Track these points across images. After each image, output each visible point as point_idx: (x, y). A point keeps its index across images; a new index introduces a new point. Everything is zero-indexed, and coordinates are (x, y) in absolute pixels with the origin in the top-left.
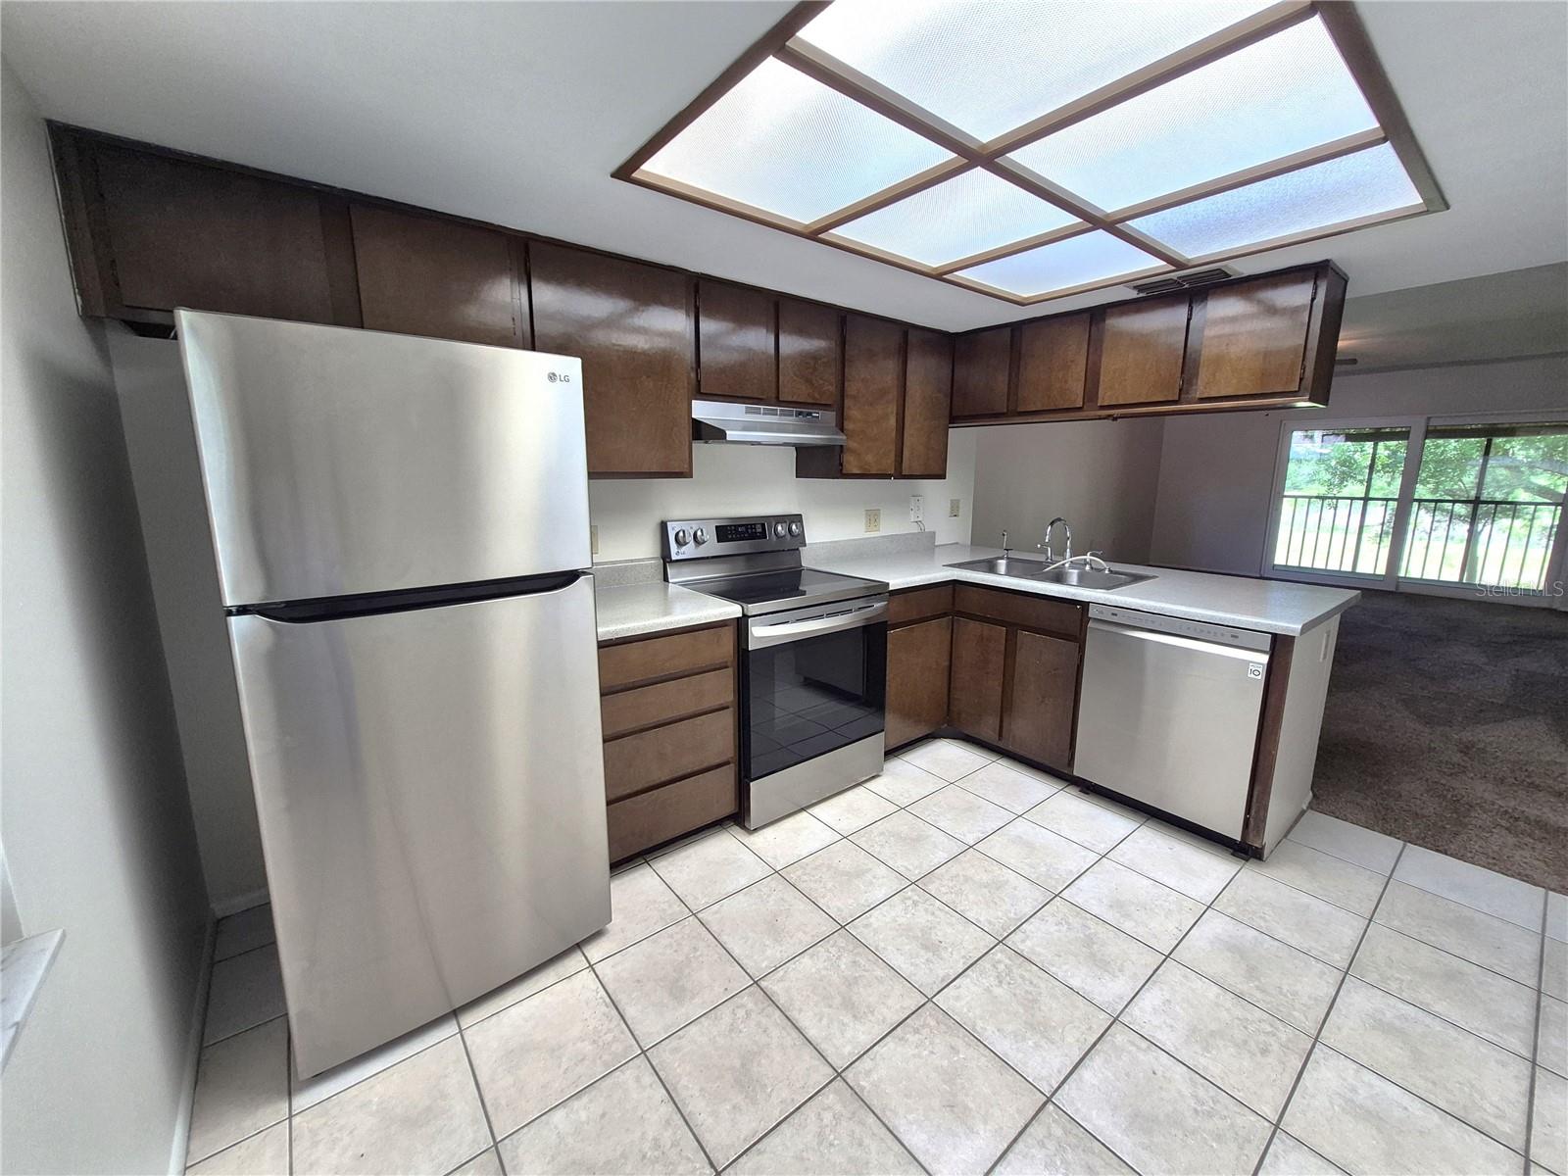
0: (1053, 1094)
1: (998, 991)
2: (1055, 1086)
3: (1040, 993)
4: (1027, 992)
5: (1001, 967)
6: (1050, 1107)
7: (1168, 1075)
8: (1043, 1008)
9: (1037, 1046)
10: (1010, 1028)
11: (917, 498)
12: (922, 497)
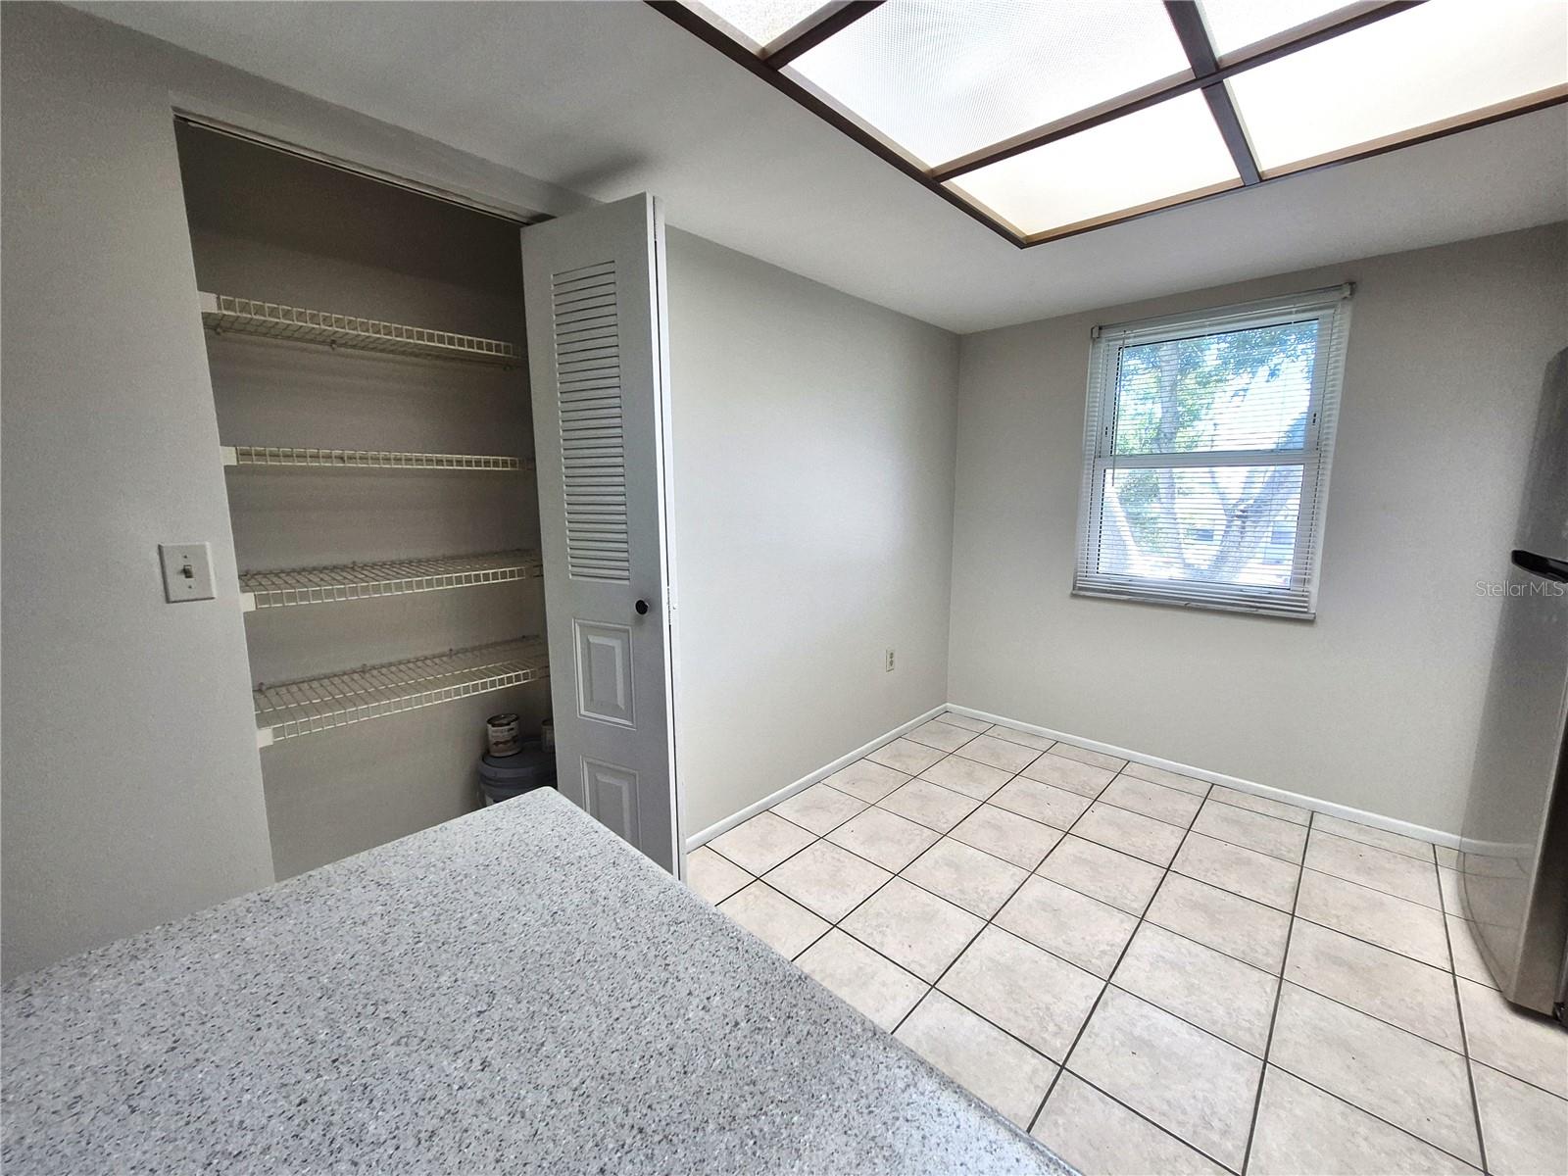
0: (986, 926)
1: (1047, 999)
2: (986, 929)
3: (1006, 1001)
4: (1018, 1002)
6: (988, 918)
7: (900, 946)
8: (1001, 987)
9: (1003, 955)
10: (1027, 966)
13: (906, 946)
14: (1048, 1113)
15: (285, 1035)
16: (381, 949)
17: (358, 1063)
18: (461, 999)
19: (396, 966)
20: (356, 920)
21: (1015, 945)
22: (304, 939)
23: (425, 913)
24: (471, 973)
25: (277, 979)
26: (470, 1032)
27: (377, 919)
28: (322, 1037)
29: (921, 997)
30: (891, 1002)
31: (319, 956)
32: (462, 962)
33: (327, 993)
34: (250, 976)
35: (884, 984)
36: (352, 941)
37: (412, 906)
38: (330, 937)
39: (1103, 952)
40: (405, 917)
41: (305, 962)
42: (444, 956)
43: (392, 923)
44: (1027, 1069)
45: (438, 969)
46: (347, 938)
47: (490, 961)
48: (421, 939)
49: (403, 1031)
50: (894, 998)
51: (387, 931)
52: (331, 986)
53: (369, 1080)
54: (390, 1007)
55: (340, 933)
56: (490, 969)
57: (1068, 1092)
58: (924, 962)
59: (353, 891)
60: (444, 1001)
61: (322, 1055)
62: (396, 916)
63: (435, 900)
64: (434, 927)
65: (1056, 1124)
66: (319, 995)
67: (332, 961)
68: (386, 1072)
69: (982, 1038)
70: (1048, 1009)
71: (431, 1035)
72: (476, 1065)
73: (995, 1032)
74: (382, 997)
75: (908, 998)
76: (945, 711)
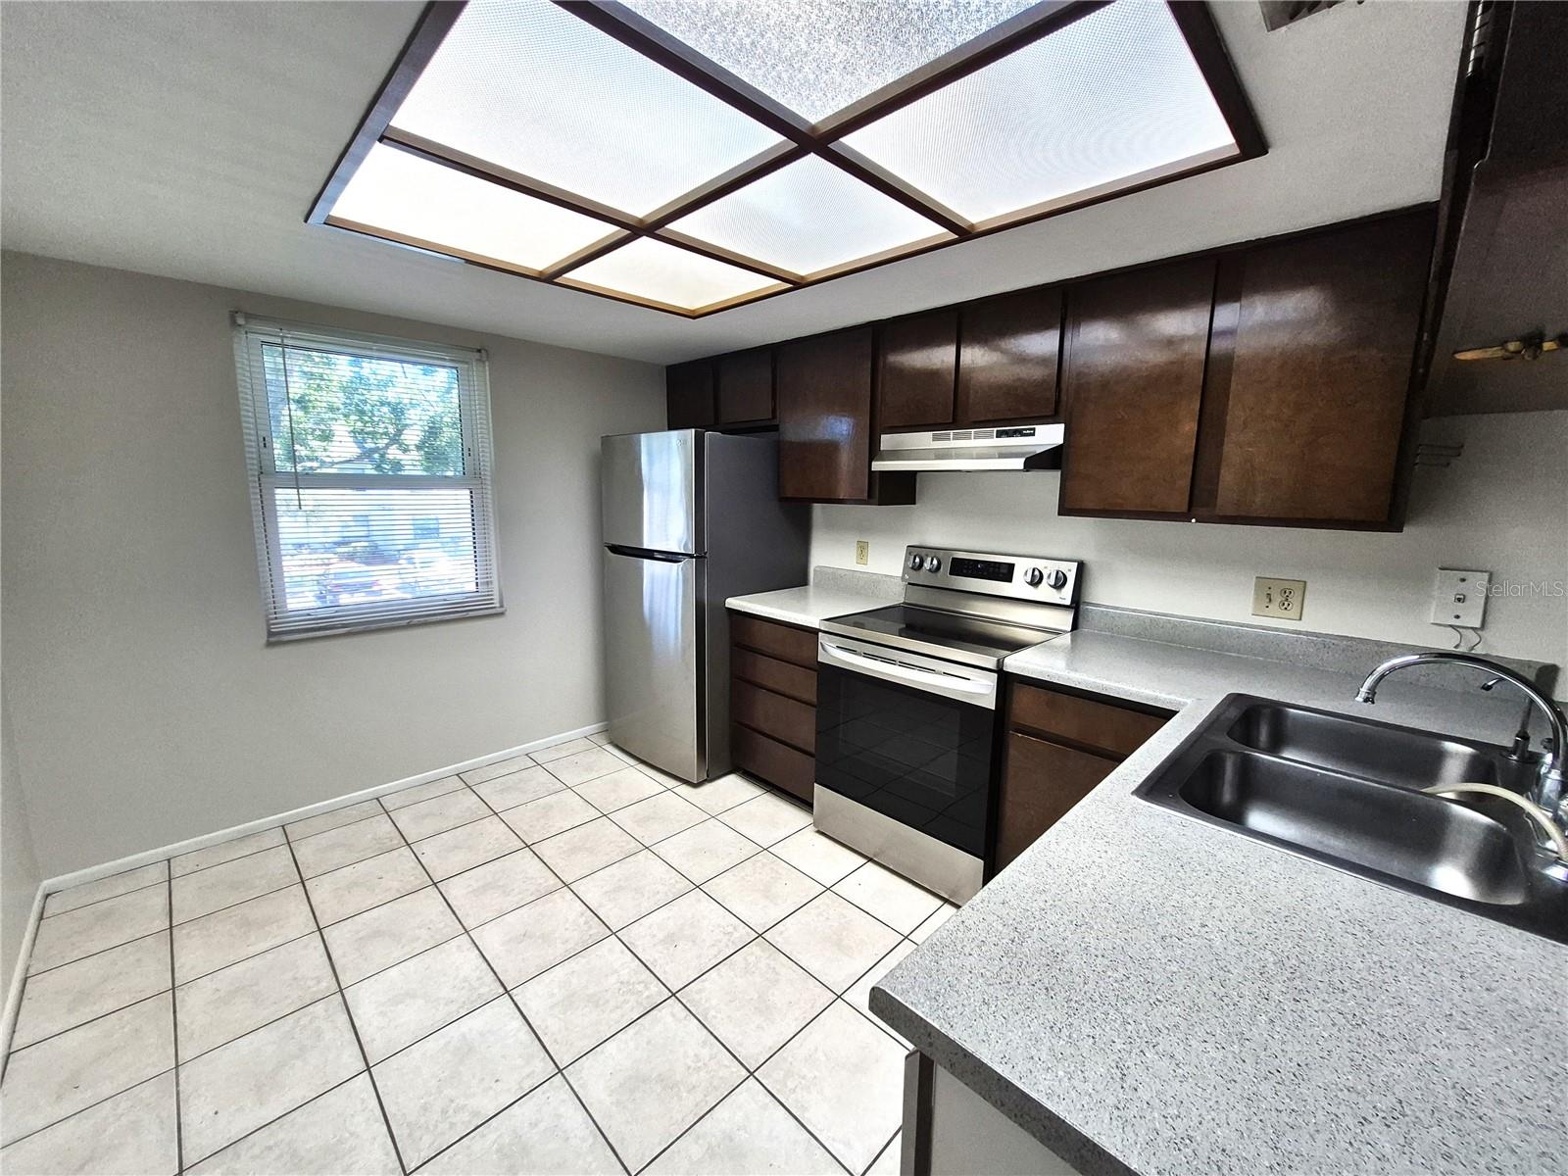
0: (510, 996)
1: (613, 979)
2: (515, 998)
3: (603, 1012)
4: (608, 1001)
5: (640, 987)
6: (502, 991)
7: (491, 1093)
8: (587, 1009)
9: (553, 995)
10: (574, 981)
11: (1463, 574)
12: (1491, 575)
13: (494, 1085)
14: (706, 1018)
15: (1284, 1043)
16: (1183, 1025)
17: (1256, 986)
18: (1179, 952)
19: (1188, 1003)
20: (1173, 1066)
21: (547, 981)
22: (1223, 1100)
23: (1129, 1012)
24: (1159, 956)
25: (1265, 1088)
26: (1194, 939)
27: (1160, 1048)
28: (1264, 1017)
29: (567, 1086)
30: (563, 1120)
31: (1225, 1071)
32: (1152, 963)
33: (1243, 1038)
34: (1284, 1117)
35: (534, 1125)
36: (1193, 1054)
37: (1129, 1027)
38: (1205, 1078)
39: (586, 923)
40: (1144, 1025)
41: (1238, 1078)
42: (1158, 977)
43: (1155, 1032)
44: (670, 1019)
45: (1169, 975)
46: (1195, 1061)
47: (1142, 948)
48: (1155, 1000)
49: (1222, 973)
50: (559, 1116)
51: (1166, 1031)
52: (1236, 1041)
53: (1258, 974)
54: (1215, 989)
55: (1195, 1071)
56: (1148, 946)
57: (694, 1000)
58: (527, 1071)
59: (1146, 1098)
60: (1187, 961)
61: (1271, 1007)
62: (1148, 1034)
63: (1112, 1012)
64: (1138, 997)
65: (715, 1017)
66: (1247, 1042)
67: (1219, 1055)
68: (1247, 968)
69: (632, 1044)
70: (622, 983)
71: (1211, 957)
72: (1206, 929)
73: (631, 1030)
74: (1213, 998)
75: (564, 1101)
76: (48, 895)
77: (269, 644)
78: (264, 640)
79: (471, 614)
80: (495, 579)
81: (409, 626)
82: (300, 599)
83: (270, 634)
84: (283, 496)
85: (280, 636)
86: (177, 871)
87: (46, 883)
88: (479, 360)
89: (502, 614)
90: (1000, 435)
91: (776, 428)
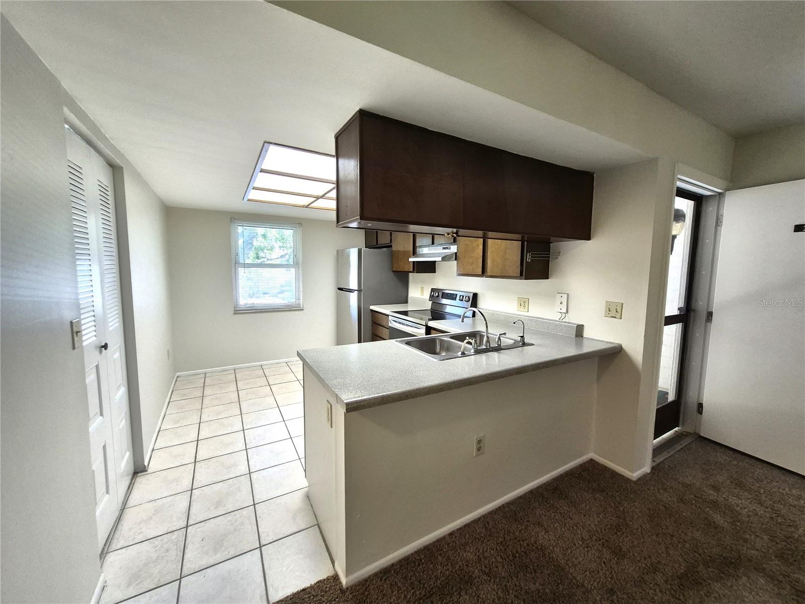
11: (561, 295)
12: (568, 295)
76: (178, 377)
77: (234, 314)
78: (233, 312)
79: (293, 309)
80: (301, 298)
81: (273, 311)
82: (244, 300)
83: (235, 311)
84: (241, 271)
85: (238, 311)
86: (207, 376)
87: (178, 373)
88: (299, 226)
89: (302, 310)
90: (444, 248)
91: (391, 246)
